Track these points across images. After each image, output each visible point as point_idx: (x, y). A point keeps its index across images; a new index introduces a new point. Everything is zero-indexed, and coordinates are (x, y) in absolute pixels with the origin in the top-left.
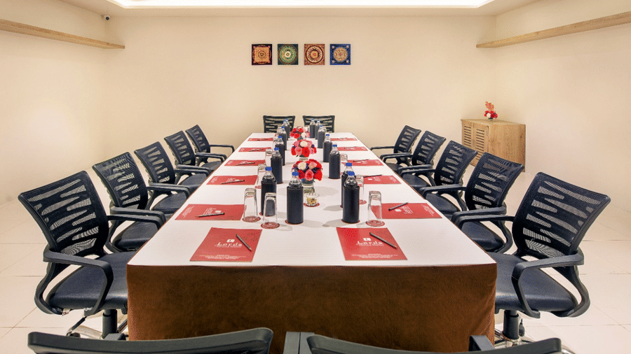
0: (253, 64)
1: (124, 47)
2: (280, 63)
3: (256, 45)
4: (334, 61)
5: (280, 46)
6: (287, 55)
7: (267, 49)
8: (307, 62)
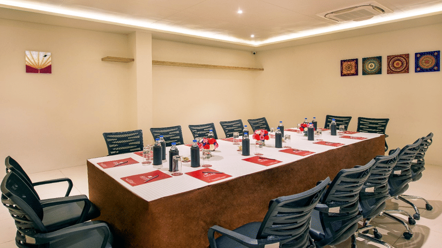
0: (342, 75)
1: (263, 69)
2: (364, 73)
3: (344, 61)
4: (419, 69)
5: (364, 60)
6: (371, 66)
7: (353, 63)
8: (390, 72)
